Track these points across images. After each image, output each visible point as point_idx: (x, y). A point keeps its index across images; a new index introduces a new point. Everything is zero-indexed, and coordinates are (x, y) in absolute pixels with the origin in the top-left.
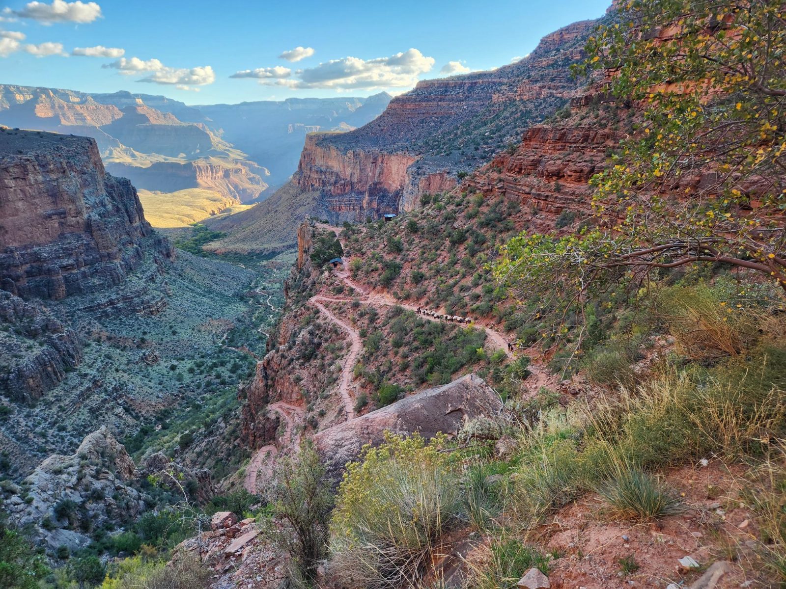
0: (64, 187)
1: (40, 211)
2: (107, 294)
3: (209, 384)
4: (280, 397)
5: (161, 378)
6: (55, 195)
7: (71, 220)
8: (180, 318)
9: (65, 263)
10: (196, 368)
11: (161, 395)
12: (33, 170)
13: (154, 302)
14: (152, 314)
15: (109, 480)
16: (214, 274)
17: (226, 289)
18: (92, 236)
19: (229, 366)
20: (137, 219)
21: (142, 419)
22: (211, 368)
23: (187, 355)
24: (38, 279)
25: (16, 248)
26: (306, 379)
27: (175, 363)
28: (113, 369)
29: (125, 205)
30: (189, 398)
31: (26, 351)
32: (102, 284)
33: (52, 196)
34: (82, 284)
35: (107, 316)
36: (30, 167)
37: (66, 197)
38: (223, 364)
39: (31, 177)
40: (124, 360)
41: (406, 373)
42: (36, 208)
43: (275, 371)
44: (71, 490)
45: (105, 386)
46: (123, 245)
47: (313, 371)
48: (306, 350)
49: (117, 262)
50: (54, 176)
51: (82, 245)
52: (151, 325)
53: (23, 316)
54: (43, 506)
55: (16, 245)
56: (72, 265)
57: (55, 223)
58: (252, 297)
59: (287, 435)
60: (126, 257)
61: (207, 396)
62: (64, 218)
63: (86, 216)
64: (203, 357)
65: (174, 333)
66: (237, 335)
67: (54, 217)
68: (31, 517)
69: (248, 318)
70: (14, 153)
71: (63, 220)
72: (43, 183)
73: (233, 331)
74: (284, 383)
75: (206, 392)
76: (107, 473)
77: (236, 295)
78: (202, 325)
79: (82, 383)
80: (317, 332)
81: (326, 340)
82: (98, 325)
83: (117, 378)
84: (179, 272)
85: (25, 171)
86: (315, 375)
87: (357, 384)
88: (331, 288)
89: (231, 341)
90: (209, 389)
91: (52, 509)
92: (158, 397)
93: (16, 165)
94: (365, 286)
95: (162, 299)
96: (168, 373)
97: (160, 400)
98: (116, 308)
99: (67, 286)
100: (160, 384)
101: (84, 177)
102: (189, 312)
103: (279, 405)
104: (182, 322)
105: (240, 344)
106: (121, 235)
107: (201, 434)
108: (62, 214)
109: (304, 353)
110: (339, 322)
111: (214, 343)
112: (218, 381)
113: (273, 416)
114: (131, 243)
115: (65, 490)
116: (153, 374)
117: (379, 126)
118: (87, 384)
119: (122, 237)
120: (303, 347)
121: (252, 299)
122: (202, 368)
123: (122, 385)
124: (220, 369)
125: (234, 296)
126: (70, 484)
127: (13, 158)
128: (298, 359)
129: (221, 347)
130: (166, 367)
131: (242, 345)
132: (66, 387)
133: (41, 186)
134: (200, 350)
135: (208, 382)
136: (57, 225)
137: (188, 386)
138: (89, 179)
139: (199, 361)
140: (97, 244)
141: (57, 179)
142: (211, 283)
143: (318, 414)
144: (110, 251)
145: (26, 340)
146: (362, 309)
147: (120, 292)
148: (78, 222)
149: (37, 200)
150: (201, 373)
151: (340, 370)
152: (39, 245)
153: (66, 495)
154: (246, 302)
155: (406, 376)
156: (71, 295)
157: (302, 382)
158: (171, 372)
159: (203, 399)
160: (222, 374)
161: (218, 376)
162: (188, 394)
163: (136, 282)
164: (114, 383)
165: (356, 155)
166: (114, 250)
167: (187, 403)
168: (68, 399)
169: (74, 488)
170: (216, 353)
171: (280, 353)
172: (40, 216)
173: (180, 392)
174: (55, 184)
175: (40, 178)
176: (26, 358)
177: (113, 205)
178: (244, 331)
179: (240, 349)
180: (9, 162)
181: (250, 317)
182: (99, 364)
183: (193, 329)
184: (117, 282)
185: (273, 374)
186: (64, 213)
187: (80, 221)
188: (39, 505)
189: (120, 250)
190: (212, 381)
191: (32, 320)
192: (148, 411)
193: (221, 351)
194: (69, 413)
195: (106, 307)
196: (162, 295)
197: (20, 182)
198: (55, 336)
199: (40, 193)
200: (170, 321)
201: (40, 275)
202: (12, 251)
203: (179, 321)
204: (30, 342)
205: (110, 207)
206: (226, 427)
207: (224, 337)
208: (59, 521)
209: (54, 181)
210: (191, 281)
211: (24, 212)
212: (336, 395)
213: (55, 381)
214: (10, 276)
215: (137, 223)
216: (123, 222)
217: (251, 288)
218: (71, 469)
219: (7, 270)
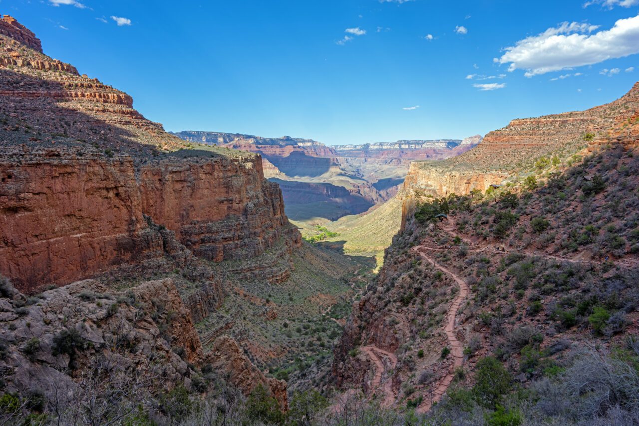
0: (234, 182)
1: (217, 197)
2: (249, 262)
3: (311, 344)
4: (373, 340)
5: (275, 332)
6: (228, 187)
7: (235, 205)
8: (297, 288)
9: (226, 236)
10: (303, 329)
11: (273, 345)
12: (218, 168)
13: (280, 273)
14: (278, 282)
15: (150, 333)
16: (327, 261)
17: (335, 273)
18: (247, 218)
19: (329, 333)
20: (279, 213)
21: (256, 361)
22: (315, 331)
23: (298, 319)
24: (207, 245)
25: (198, 222)
26: (402, 323)
27: (288, 322)
28: (242, 317)
29: (272, 202)
30: (294, 352)
31: (186, 289)
32: (247, 254)
33: (226, 187)
34: (234, 252)
35: (246, 279)
36: (216, 167)
37: (235, 189)
38: (324, 330)
39: (216, 173)
40: (251, 312)
41: (538, 318)
42: (215, 195)
43: (370, 313)
44: (92, 324)
45: (234, 328)
46: (266, 228)
47: (411, 316)
48: (405, 294)
49: (260, 239)
50: (230, 174)
51: (239, 224)
52: (275, 291)
53: (190, 264)
54: (38, 326)
55: (199, 219)
56: (230, 238)
57: (225, 207)
58: (355, 282)
59: (377, 380)
60: (267, 236)
61: (309, 354)
62: (231, 204)
63: (245, 204)
64: (309, 322)
65: (291, 299)
66: (338, 309)
67: (225, 202)
68: (13, 334)
69: (349, 298)
70: (208, 157)
71: (230, 205)
72: (222, 178)
73: (336, 306)
74: (378, 325)
75: (308, 350)
76: (150, 323)
77: (342, 279)
78: (313, 297)
79: (218, 323)
80: (418, 277)
81: (427, 286)
82: (239, 284)
83: (243, 324)
84: (302, 255)
85: (213, 169)
86: (413, 320)
87: (468, 327)
88: (434, 239)
89: (333, 313)
90: (311, 348)
91: (52, 336)
92: (270, 346)
93: (208, 165)
94: (473, 237)
95: (286, 271)
96: (281, 328)
97: (272, 349)
98: (253, 274)
99: (224, 253)
100: (274, 336)
101: (249, 177)
102: (304, 285)
103: (370, 348)
104: (298, 292)
105: (339, 317)
106: (266, 221)
107: (295, 375)
108: (230, 201)
109: (402, 297)
110: (444, 269)
111: (320, 313)
112: (319, 343)
113: (363, 358)
114: (272, 227)
115: (84, 321)
116: (270, 327)
117: (475, 154)
118: (222, 324)
119: (267, 222)
120: (402, 290)
121: (354, 284)
122: (308, 330)
123: (246, 330)
124: (322, 334)
125: (340, 279)
126: (94, 316)
127: (207, 160)
128: (395, 301)
129: (324, 316)
130: (281, 324)
131: (342, 318)
132: (207, 323)
133: (221, 180)
134: (308, 316)
135: (310, 342)
136: (226, 208)
137: (294, 342)
138: (252, 179)
139: (306, 324)
140: (248, 224)
141: (231, 177)
142: (324, 267)
143: (416, 354)
144: (256, 230)
145: (188, 282)
146: (469, 257)
147: (258, 262)
148: (239, 207)
149: (217, 190)
150: (306, 334)
151: (445, 312)
152: (212, 221)
153: (83, 327)
154: (349, 285)
155: (538, 321)
156: (226, 260)
157: (398, 325)
158: (284, 329)
159: (304, 356)
160: (322, 338)
161: (319, 339)
162: (294, 349)
163: (270, 256)
164: (241, 328)
165: (452, 177)
166: (258, 230)
167: (292, 357)
168: (207, 333)
169: (98, 323)
170: (320, 321)
171: (377, 294)
172: (216, 201)
173: (288, 346)
174: (229, 179)
175: (221, 174)
176: (185, 295)
177: (264, 199)
178: (344, 307)
179: (339, 320)
180: (205, 162)
181: (351, 297)
182: (233, 311)
183: (305, 299)
184: (257, 254)
185: (368, 315)
186: (232, 200)
187: (241, 207)
188: (33, 323)
189: (263, 231)
190: (314, 342)
191: (195, 268)
192: (261, 356)
193: (324, 320)
194: (206, 343)
195: (247, 271)
196: (287, 269)
197: (208, 176)
198: (207, 283)
199: (219, 185)
200: (289, 290)
201: (209, 242)
202: (195, 224)
203: (296, 290)
204: (190, 284)
205: (262, 200)
206: (318, 373)
207: (328, 310)
208: (54, 355)
209: (229, 177)
210: (310, 263)
211: (207, 197)
212: (440, 335)
213: (201, 317)
214: (191, 241)
215: (278, 216)
216: (268, 211)
217: (354, 275)
218: (104, 301)
219: (190, 236)
